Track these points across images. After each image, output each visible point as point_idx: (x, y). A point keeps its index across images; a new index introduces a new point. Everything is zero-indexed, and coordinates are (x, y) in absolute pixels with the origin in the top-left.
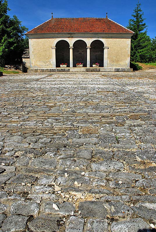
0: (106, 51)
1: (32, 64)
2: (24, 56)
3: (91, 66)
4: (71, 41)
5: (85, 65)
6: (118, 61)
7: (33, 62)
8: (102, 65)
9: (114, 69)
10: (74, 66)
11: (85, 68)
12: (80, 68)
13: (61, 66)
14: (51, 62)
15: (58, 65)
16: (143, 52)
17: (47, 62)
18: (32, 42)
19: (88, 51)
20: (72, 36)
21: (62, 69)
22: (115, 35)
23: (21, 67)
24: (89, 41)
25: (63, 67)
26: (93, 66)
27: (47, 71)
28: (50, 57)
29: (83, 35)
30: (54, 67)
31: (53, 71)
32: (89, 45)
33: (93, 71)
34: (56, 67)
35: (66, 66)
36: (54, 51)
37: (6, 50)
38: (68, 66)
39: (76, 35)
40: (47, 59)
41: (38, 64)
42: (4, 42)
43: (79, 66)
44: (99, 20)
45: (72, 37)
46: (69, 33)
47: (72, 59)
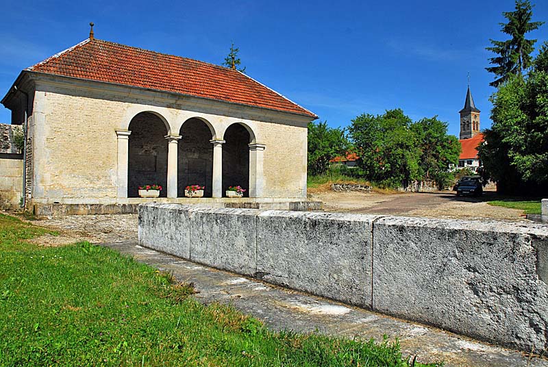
1: (42, 182)
3: (225, 195)
4: (176, 119)
6: (283, 182)
9: (288, 204)
10: (181, 194)
12: (197, 204)
13: (142, 192)
14: (114, 178)
15: (133, 193)
17: (99, 178)
18: (47, 102)
19: (218, 151)
20: (178, 102)
24: (220, 124)
25: (148, 196)
28: (109, 162)
30: (122, 198)
32: (220, 135)
34: (129, 196)
35: (157, 193)
36: (124, 143)
38: (164, 194)
39: (191, 103)
40: (98, 167)
41: (65, 183)
43: (194, 194)
44: (221, 70)
45: (179, 107)
46: (174, 95)
47: (176, 173)
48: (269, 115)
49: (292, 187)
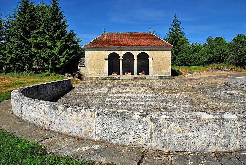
0: (150, 61)
1: (87, 72)
2: (80, 65)
3: (138, 74)
4: (121, 54)
5: (133, 74)
6: (160, 70)
7: (89, 71)
8: (147, 73)
9: (158, 77)
10: (124, 74)
11: (133, 76)
12: (129, 76)
13: (112, 74)
14: (104, 71)
15: (110, 74)
16: (182, 56)
17: (100, 71)
18: (88, 54)
19: (136, 61)
20: (122, 49)
21: (114, 78)
22: (157, 48)
23: (77, 75)
24: (136, 53)
25: (114, 75)
26: (140, 74)
27: (101, 79)
28: (103, 67)
29: (131, 49)
30: (106, 76)
31: (106, 79)
32: (136, 57)
33: (140, 79)
34: (108, 75)
35: (117, 74)
36: (107, 62)
37: (66, 61)
38: (119, 74)
40: (100, 68)
41: (93, 73)
42: (65, 54)
43: (128, 74)
44: (144, 34)
45: (122, 50)
46: (119, 47)
47: (122, 69)
48: (154, 49)
49: (164, 71)
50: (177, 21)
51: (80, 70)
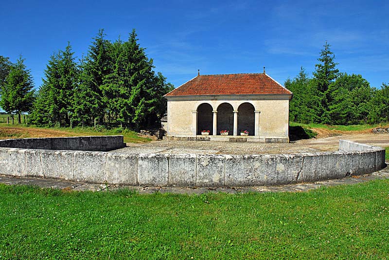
0: (257, 115)
2: (163, 120)
3: (239, 134)
4: (215, 104)
5: (231, 133)
6: (272, 129)
7: (171, 128)
8: (252, 133)
9: (264, 139)
10: (218, 134)
11: (231, 137)
12: (225, 137)
13: (202, 133)
14: (191, 128)
15: (199, 133)
17: (186, 128)
18: (170, 104)
19: (235, 116)
20: (216, 98)
21: (201, 138)
23: (158, 133)
24: (236, 104)
25: (205, 134)
26: (242, 134)
27: (184, 139)
28: (190, 122)
29: (228, 97)
30: (193, 134)
31: (191, 139)
32: (236, 109)
33: (238, 141)
34: (197, 135)
35: (208, 133)
36: (195, 116)
37: (142, 114)
38: (211, 134)
39: (221, 97)
40: (186, 125)
41: (176, 130)
42: (141, 105)
43: (223, 134)
45: (216, 100)
46: (212, 96)
47: (216, 126)
48: (262, 97)
49: (278, 131)
50: (329, 52)
51: (163, 126)
